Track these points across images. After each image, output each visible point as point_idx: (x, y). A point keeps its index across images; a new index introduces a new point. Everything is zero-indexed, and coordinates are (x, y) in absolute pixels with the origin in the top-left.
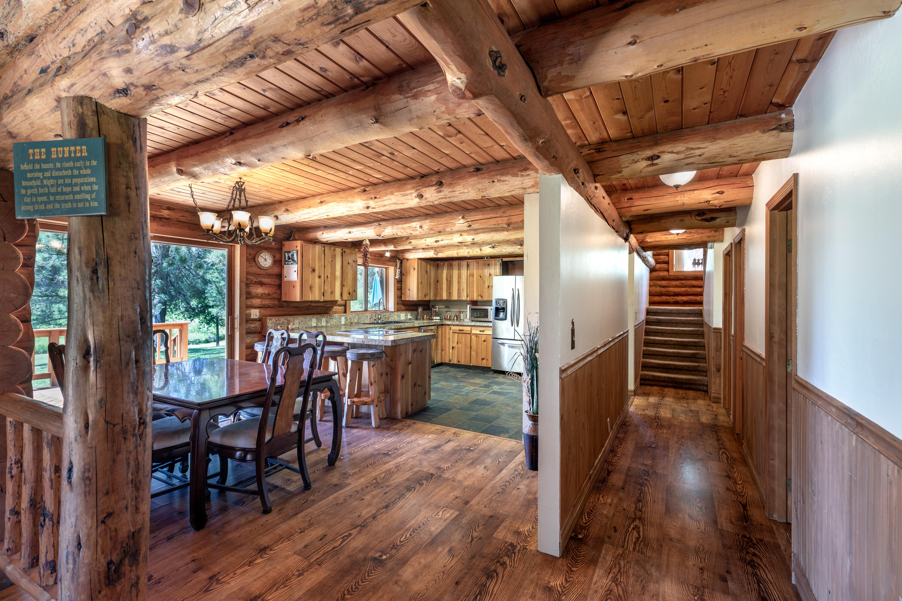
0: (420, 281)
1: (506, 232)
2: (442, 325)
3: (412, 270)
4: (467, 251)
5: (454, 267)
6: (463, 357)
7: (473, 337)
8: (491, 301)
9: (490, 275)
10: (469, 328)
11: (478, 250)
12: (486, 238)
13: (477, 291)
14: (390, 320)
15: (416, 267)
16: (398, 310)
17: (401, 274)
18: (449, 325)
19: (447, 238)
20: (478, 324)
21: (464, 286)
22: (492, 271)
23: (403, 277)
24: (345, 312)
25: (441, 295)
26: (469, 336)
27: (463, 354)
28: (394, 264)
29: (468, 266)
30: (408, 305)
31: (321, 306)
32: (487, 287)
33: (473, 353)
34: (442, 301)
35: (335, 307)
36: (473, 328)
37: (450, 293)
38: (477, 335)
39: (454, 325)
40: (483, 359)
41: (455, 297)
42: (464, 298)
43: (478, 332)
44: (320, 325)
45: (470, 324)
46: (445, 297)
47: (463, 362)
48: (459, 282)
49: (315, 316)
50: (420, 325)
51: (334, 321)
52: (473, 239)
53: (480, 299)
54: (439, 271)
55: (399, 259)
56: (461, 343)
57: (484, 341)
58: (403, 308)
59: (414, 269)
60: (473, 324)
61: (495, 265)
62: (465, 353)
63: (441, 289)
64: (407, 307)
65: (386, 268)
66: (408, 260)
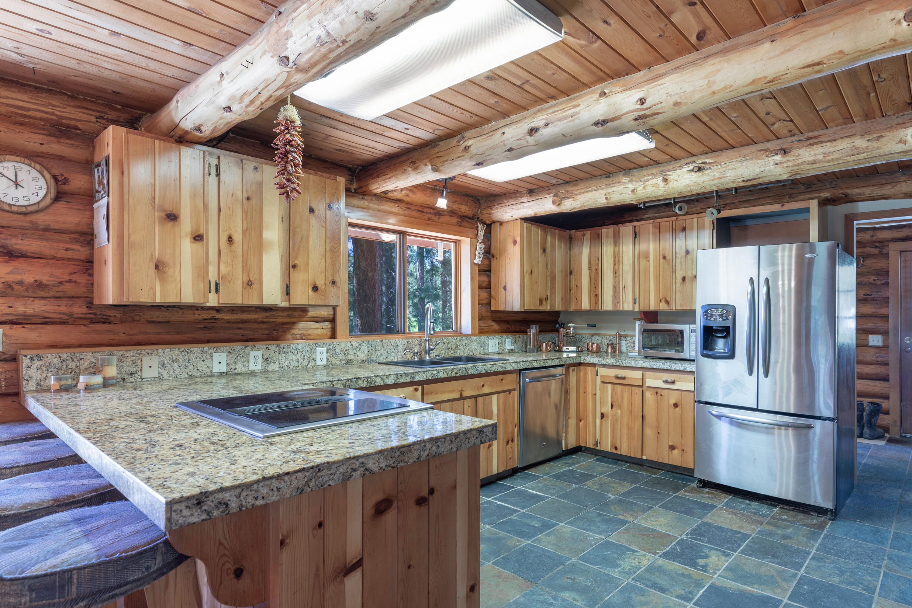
0: (527, 268)
1: (767, 45)
2: (579, 364)
3: (510, 246)
4: (631, 186)
5: (605, 241)
6: (625, 439)
7: (648, 395)
8: (693, 313)
9: (687, 252)
10: (638, 374)
11: (659, 181)
12: (688, 88)
13: (658, 290)
14: (460, 353)
15: (518, 239)
16: (482, 332)
17: (488, 253)
18: (594, 365)
19: (560, 115)
20: (660, 364)
21: (627, 279)
22: (692, 243)
23: (494, 262)
24: (333, 336)
25: (579, 300)
26: (638, 391)
27: (625, 431)
28: (471, 232)
29: (635, 235)
30: (508, 322)
31: (256, 321)
32: (679, 280)
33: (649, 432)
34: (580, 313)
35: (301, 325)
36: (648, 374)
37: (596, 296)
38: (657, 391)
39: (604, 366)
40: (672, 448)
41: (607, 304)
42: (627, 306)
43: (659, 384)
44: (240, 368)
45: (640, 364)
46: (585, 305)
47: (624, 450)
48: (615, 272)
49: (227, 346)
50: (521, 366)
51: (291, 357)
52: (642, 101)
53: (663, 307)
54: (575, 250)
55: (484, 223)
56: (620, 407)
57: (676, 405)
58: (495, 326)
59: (515, 243)
60: (647, 364)
61: (700, 227)
62: (630, 429)
63: (579, 287)
64: (506, 326)
65: (456, 242)
66: (501, 223)
